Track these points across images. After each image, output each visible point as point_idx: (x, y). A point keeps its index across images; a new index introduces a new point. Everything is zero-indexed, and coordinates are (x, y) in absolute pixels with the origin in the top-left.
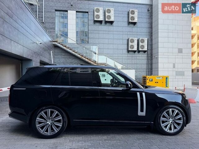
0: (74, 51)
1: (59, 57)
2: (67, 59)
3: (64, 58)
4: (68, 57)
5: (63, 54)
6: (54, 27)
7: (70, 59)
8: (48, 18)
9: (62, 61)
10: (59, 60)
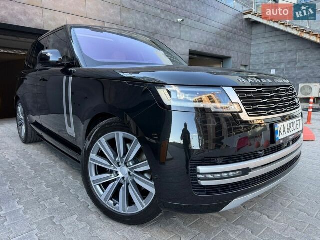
0: (283, 24)
1: (259, 43)
5: (267, 35)
9: (264, 51)
10: (259, 49)
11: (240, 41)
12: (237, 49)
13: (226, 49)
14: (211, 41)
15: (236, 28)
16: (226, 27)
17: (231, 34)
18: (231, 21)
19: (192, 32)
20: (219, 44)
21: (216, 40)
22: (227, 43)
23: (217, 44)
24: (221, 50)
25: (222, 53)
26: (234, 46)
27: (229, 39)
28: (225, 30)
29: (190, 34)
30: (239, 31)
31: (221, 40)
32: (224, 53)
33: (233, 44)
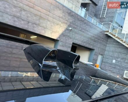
0: (122, 41)
1: (110, 46)
2: (116, 48)
3: (114, 47)
4: (118, 46)
6: (112, 20)
7: (120, 49)
8: (109, 13)
9: (111, 50)
10: (109, 49)
11: (101, 43)
12: (98, 46)
13: (93, 45)
14: (85, 41)
15: (100, 37)
16: (95, 36)
17: (96, 39)
18: (98, 33)
19: (76, 35)
20: (89, 42)
21: (88, 41)
22: (94, 43)
23: (88, 42)
24: (90, 45)
25: (90, 47)
26: (97, 45)
27: (95, 41)
28: (93, 37)
29: (75, 36)
30: (101, 39)
31: (91, 41)
32: (91, 47)
33: (97, 44)
